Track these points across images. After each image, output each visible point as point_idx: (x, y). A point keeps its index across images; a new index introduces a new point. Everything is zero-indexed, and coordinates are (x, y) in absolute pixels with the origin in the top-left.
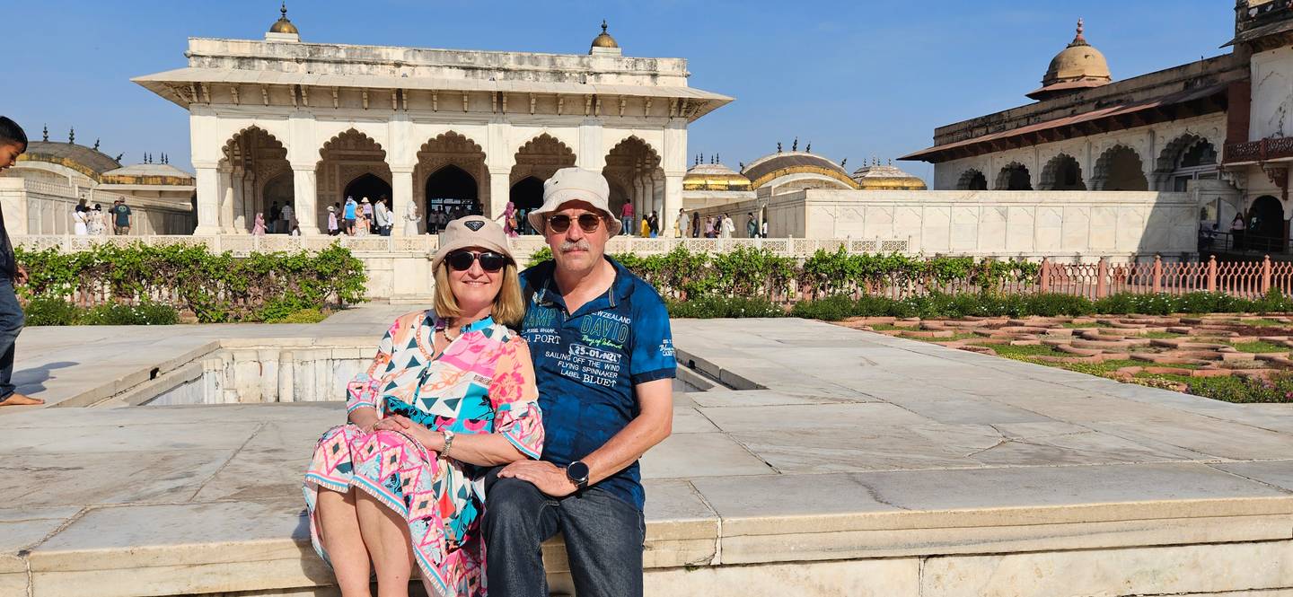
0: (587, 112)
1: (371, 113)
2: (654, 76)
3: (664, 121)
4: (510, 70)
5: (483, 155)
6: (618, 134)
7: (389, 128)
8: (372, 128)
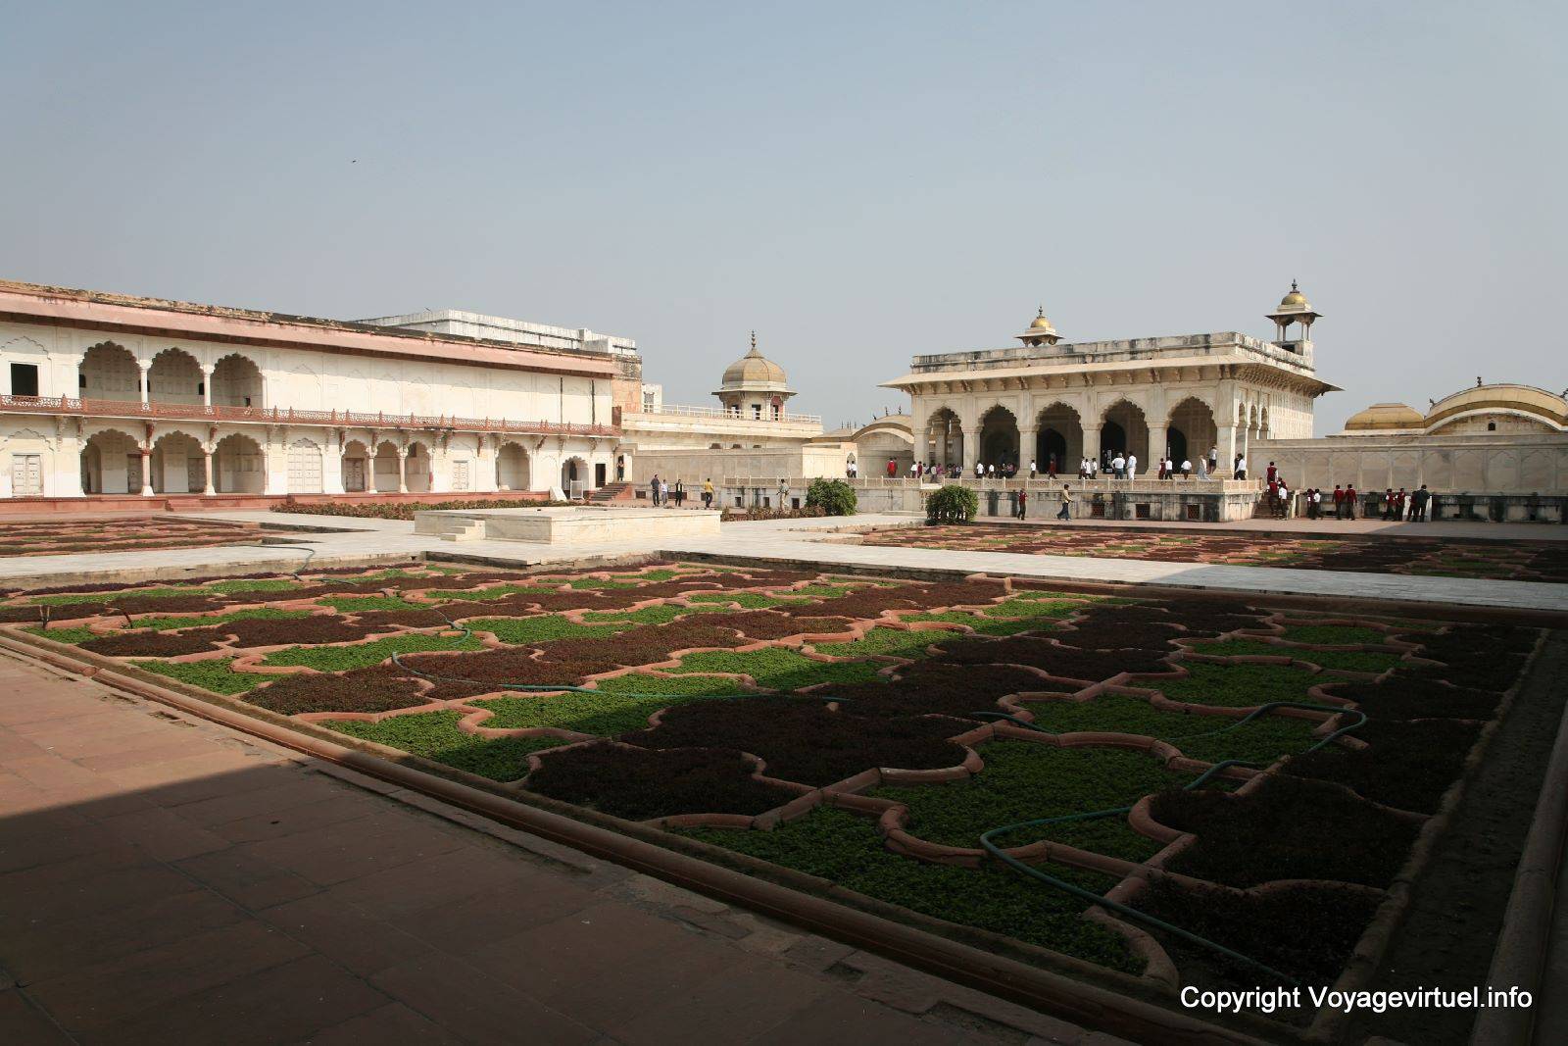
0: (1153, 380)
1: (1006, 393)
2: (1207, 348)
3: (1217, 382)
4: (1098, 355)
5: (1079, 417)
6: (1178, 395)
7: (1018, 402)
8: (1009, 403)
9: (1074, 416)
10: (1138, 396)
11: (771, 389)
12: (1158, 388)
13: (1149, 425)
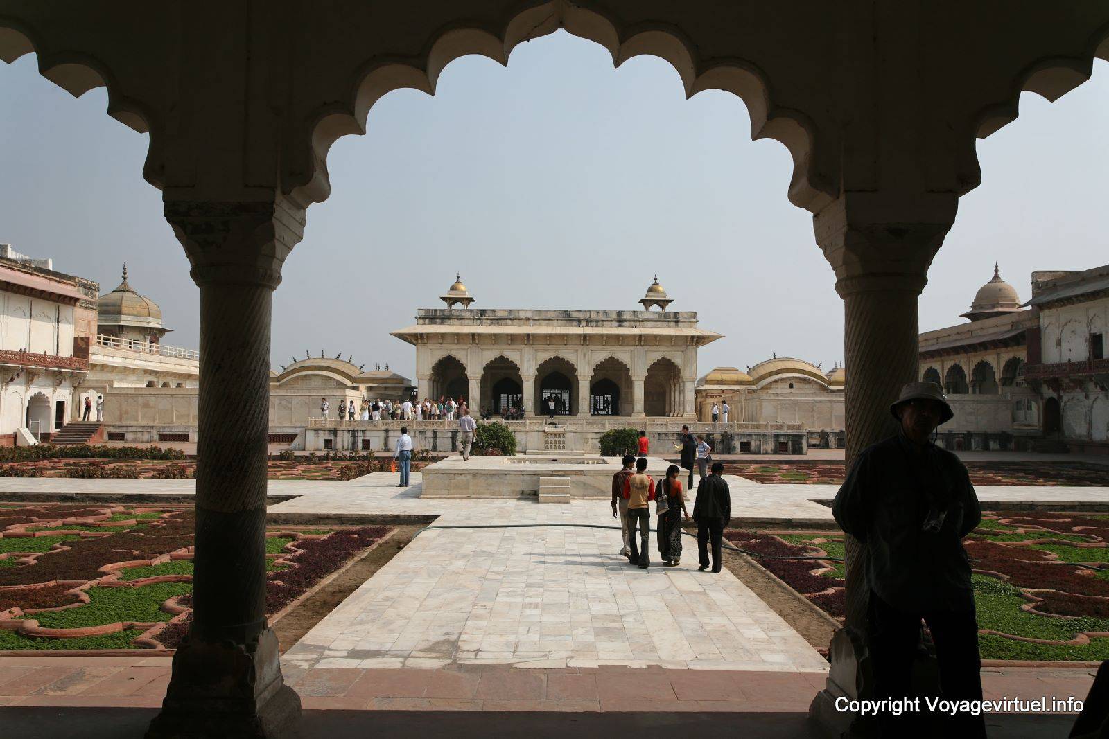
0: (637, 344)
1: (511, 347)
2: (677, 322)
3: (683, 348)
4: (591, 321)
5: (575, 370)
6: (655, 355)
7: (521, 355)
8: (512, 355)
9: (571, 369)
10: (624, 355)
11: (151, 325)
12: (639, 350)
13: (633, 379)
